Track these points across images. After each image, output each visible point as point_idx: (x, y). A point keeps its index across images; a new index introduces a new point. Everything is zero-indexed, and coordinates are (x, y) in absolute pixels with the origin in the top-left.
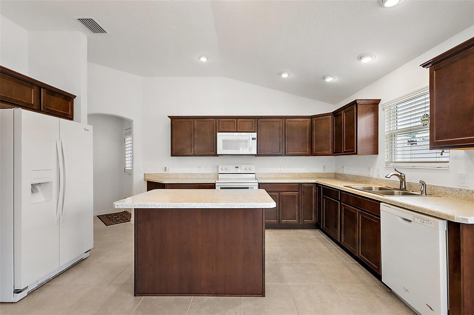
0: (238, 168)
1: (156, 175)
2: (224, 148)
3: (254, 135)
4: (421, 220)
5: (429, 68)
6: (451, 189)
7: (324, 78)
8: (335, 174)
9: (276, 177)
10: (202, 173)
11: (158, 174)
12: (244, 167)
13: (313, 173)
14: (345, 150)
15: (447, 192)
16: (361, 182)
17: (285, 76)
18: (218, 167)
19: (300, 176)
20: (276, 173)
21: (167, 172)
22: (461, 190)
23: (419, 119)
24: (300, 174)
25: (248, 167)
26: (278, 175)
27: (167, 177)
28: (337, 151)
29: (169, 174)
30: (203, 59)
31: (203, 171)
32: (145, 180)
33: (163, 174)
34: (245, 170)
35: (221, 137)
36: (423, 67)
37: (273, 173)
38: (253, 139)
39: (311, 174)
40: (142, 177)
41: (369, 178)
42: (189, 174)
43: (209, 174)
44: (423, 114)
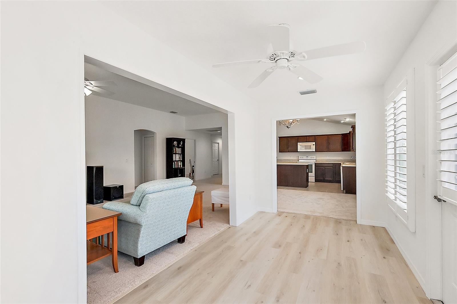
0: (308, 157)
2: (301, 149)
3: (314, 143)
10: (292, 159)
12: (310, 157)
18: (299, 157)
25: (312, 157)
35: (299, 144)
38: (313, 145)
42: (286, 160)
43: (295, 160)
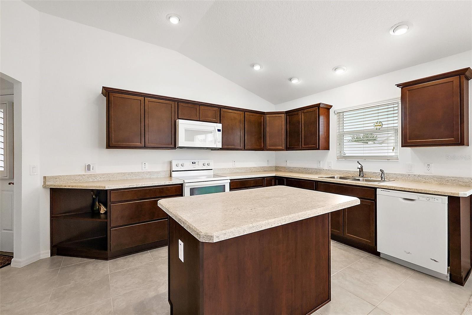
0: (195, 163)
1: (69, 177)
2: (187, 140)
3: (219, 126)
4: (427, 198)
5: (401, 88)
6: (402, 175)
7: (290, 79)
8: (276, 167)
9: (231, 172)
10: (149, 172)
11: (74, 175)
12: (202, 162)
13: (261, 167)
14: (304, 146)
15: (398, 177)
16: (310, 173)
17: (257, 68)
18: (171, 163)
19: (251, 170)
20: (231, 168)
21: (91, 172)
22: (409, 175)
23: (372, 124)
24: (250, 169)
25: (206, 162)
26: (232, 170)
27: (91, 180)
28: (290, 146)
29: (95, 176)
30: (174, 21)
31: (148, 168)
32: (45, 186)
33: (84, 175)
34: (203, 166)
35: (183, 125)
36: (397, 86)
37: (229, 168)
38: (219, 130)
39: (259, 168)
40: (39, 183)
41: (319, 169)
42: (129, 174)
43: (158, 173)
44: (376, 121)
